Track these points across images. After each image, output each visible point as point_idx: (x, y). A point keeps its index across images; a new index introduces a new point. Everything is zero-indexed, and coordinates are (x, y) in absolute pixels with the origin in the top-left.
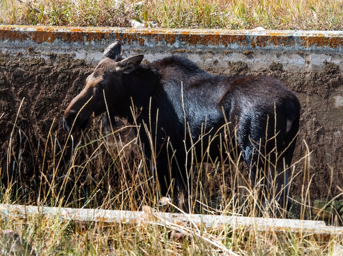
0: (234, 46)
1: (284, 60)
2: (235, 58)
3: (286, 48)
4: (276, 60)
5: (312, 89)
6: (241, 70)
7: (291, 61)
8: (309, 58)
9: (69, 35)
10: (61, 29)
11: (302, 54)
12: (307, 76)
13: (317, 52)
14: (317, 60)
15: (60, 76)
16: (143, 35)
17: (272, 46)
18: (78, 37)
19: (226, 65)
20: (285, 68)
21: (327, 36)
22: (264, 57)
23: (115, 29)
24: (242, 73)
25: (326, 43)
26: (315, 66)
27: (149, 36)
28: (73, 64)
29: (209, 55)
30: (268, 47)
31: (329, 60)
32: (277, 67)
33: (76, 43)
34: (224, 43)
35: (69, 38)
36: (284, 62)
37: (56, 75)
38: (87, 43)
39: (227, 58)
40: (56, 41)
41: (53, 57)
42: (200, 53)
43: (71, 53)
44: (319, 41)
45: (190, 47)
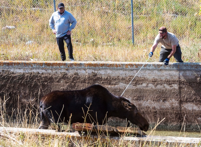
0: (62, 67)
1: (79, 71)
2: (63, 71)
3: (79, 67)
4: (76, 72)
5: (88, 81)
7: (81, 72)
8: (87, 71)
9: (8, 63)
10: (6, 61)
11: (85, 70)
12: (86, 77)
13: (90, 69)
14: (90, 71)
15: (6, 77)
16: (32, 63)
17: (75, 67)
18: (11, 64)
19: (60, 73)
20: (79, 74)
21: (93, 63)
22: (72, 71)
23: (23, 61)
24: (65, 76)
25: (92, 66)
26: (89, 74)
27: (34, 63)
28: (10, 73)
29: (54, 70)
30: (73, 67)
31: (93, 71)
32: (76, 74)
33: (11, 66)
34: (59, 66)
36: (79, 72)
37: (4, 77)
38: (14, 66)
39: (60, 71)
40: (4, 65)
41: (3, 71)
42: (51, 69)
43: (9, 69)
44: (90, 65)
45: (48, 67)
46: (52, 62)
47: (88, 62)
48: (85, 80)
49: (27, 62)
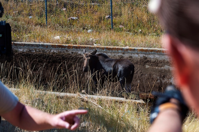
0: (120, 51)
1: (133, 55)
2: (120, 54)
3: (133, 52)
4: (131, 55)
5: (140, 63)
6: (121, 57)
7: (134, 55)
8: (139, 55)
9: (77, 47)
10: (75, 45)
11: (138, 54)
12: (139, 59)
13: (142, 53)
14: (141, 55)
15: (74, 58)
16: (96, 48)
17: (130, 51)
18: (79, 47)
19: (118, 56)
20: (133, 57)
21: (144, 49)
22: (128, 54)
23: (89, 46)
24: (122, 58)
25: (144, 51)
26: (141, 57)
27: (98, 48)
28: (77, 55)
29: (113, 53)
30: (128, 52)
31: (144, 56)
32: (131, 57)
33: (78, 49)
34: (117, 50)
35: (77, 48)
36: (133, 56)
37: (73, 57)
38: (81, 49)
39: (118, 54)
40: (73, 48)
41: (72, 53)
42: (111, 53)
43: (77, 52)
44: (142, 50)
45: (108, 51)
46: (112, 47)
47: (140, 48)
48: (137, 62)
49: (92, 46)
